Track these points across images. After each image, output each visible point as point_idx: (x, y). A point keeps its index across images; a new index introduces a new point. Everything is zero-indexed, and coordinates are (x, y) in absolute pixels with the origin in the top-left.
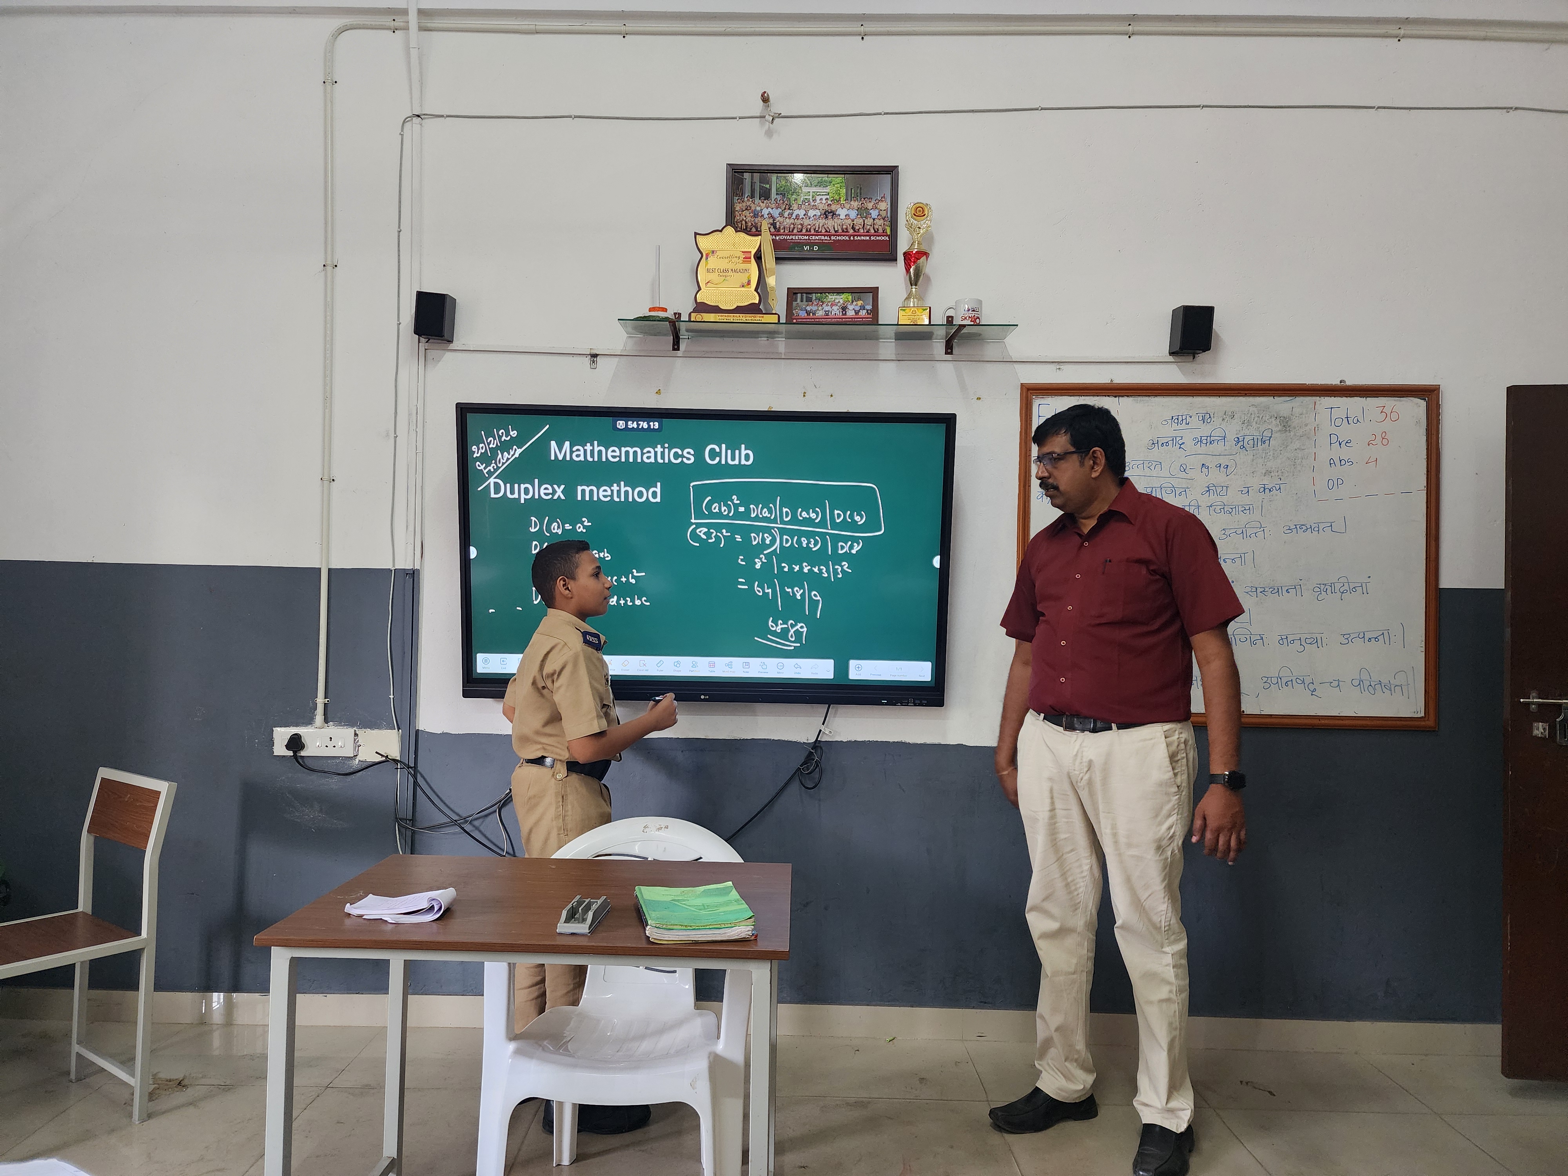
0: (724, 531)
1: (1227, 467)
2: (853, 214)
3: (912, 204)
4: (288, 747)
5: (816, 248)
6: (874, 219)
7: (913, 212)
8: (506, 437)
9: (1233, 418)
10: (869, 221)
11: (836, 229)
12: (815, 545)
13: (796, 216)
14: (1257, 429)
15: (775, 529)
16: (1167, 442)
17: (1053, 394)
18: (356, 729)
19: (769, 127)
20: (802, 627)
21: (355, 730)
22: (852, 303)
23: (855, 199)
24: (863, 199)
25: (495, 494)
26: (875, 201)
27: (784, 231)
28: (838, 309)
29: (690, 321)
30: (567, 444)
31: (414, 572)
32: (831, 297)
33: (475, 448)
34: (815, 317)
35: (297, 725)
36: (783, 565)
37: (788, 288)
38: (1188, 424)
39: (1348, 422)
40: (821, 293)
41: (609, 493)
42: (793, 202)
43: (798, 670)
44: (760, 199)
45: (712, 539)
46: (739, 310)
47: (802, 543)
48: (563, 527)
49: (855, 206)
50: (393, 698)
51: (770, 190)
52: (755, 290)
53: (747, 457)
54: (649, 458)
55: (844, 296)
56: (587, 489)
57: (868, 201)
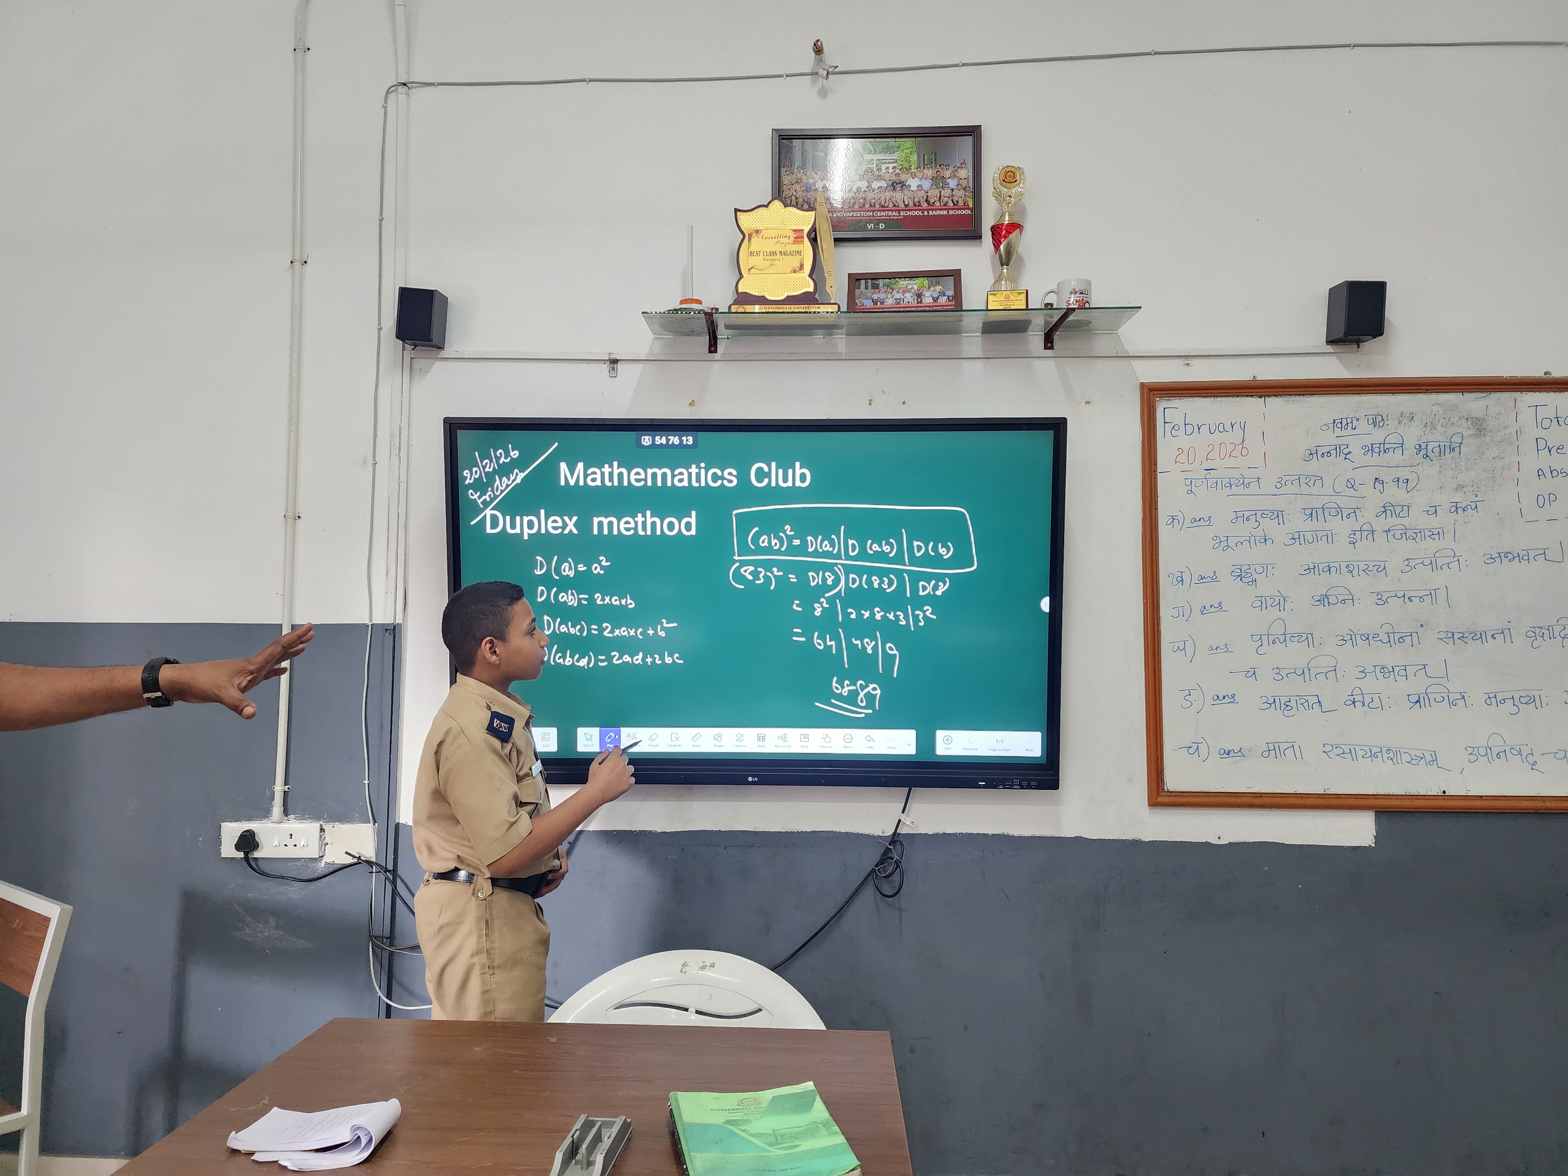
0: (775, 569)
1: (1407, 482)
2: (927, 184)
3: (1001, 168)
4: (238, 847)
5: (882, 226)
6: (952, 190)
7: (1002, 177)
8: (506, 458)
9: (1412, 421)
10: (946, 193)
11: (907, 203)
12: (890, 586)
13: (858, 188)
14: (1443, 433)
15: (839, 566)
16: (1329, 452)
17: (1181, 395)
18: (323, 823)
19: (823, 85)
20: (874, 689)
21: (321, 825)
22: (929, 289)
23: (928, 166)
24: (938, 167)
25: (491, 529)
27: (843, 208)
28: (912, 297)
29: (730, 312)
30: (580, 465)
31: (394, 629)
32: (903, 283)
33: (467, 473)
34: (883, 306)
35: (250, 819)
36: (850, 610)
37: (849, 274)
38: (1355, 429)
39: (1559, 423)
40: (890, 279)
41: (632, 525)
43: (871, 744)
44: (813, 170)
45: (760, 579)
46: (790, 300)
47: (873, 583)
48: (576, 568)
49: (929, 175)
50: (368, 784)
52: (809, 276)
53: (803, 478)
54: (681, 480)
55: (918, 281)
56: (605, 521)
57: (945, 168)
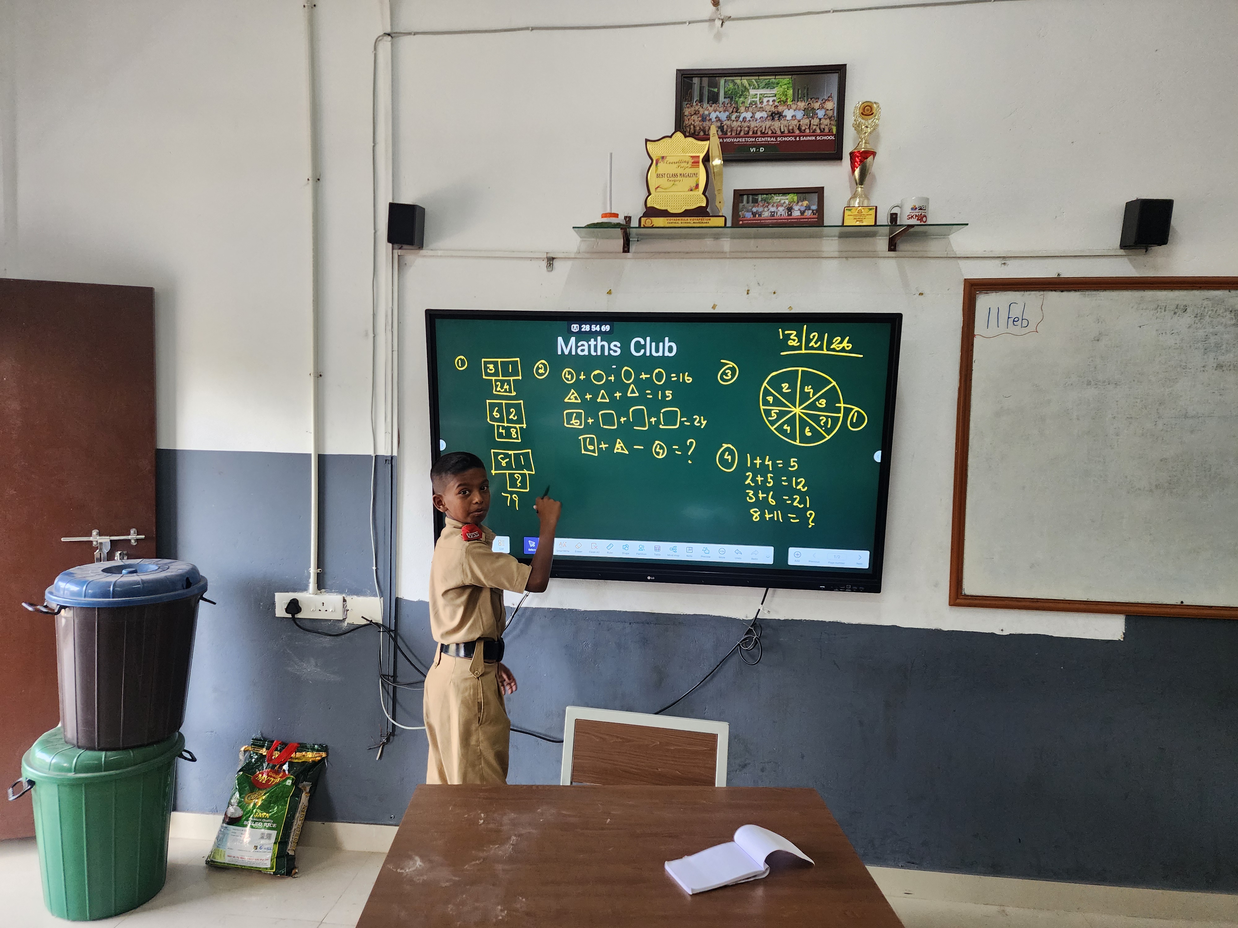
2: (799, 115)
3: (860, 103)
4: (287, 610)
5: (762, 150)
6: (820, 119)
7: (861, 111)
9: (1186, 312)
10: (815, 121)
11: (783, 130)
13: (744, 118)
14: (1211, 322)
17: (996, 290)
18: (344, 595)
19: (718, 31)
21: (344, 597)
22: (798, 203)
23: (802, 99)
24: (809, 100)
26: (822, 100)
27: (731, 134)
28: (783, 210)
29: (640, 226)
31: (392, 458)
32: (777, 198)
34: (760, 218)
35: (295, 591)
37: (734, 191)
40: (767, 194)
42: (741, 105)
43: (740, 557)
44: (708, 103)
46: (687, 213)
49: (802, 107)
50: (376, 569)
51: (718, 94)
52: (703, 193)
55: (790, 197)
57: (815, 101)
